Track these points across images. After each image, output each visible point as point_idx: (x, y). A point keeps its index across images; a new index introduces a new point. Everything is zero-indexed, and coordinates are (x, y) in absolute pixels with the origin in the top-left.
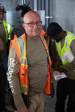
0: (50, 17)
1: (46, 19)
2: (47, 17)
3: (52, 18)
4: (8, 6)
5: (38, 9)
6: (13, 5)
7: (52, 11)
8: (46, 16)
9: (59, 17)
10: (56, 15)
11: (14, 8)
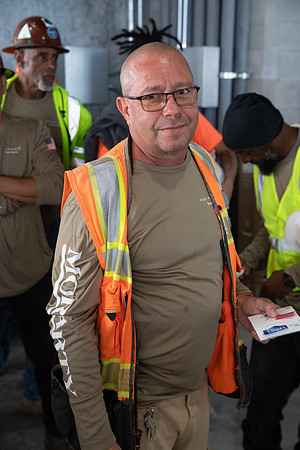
0: (240, 76)
1: (221, 81)
2: (229, 75)
3: (247, 79)
4: (73, 29)
5: (191, 43)
6: (95, 22)
7: (249, 48)
8: (221, 69)
9: (273, 76)
10: (265, 68)
11: (98, 35)
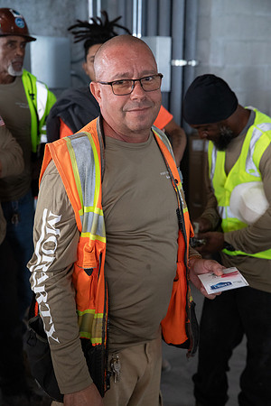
0: (190, 63)
1: (172, 68)
2: (180, 63)
3: (196, 67)
4: (38, 20)
5: (145, 33)
6: (58, 14)
7: (197, 39)
8: (173, 57)
9: (219, 64)
10: (211, 56)
11: (61, 25)
